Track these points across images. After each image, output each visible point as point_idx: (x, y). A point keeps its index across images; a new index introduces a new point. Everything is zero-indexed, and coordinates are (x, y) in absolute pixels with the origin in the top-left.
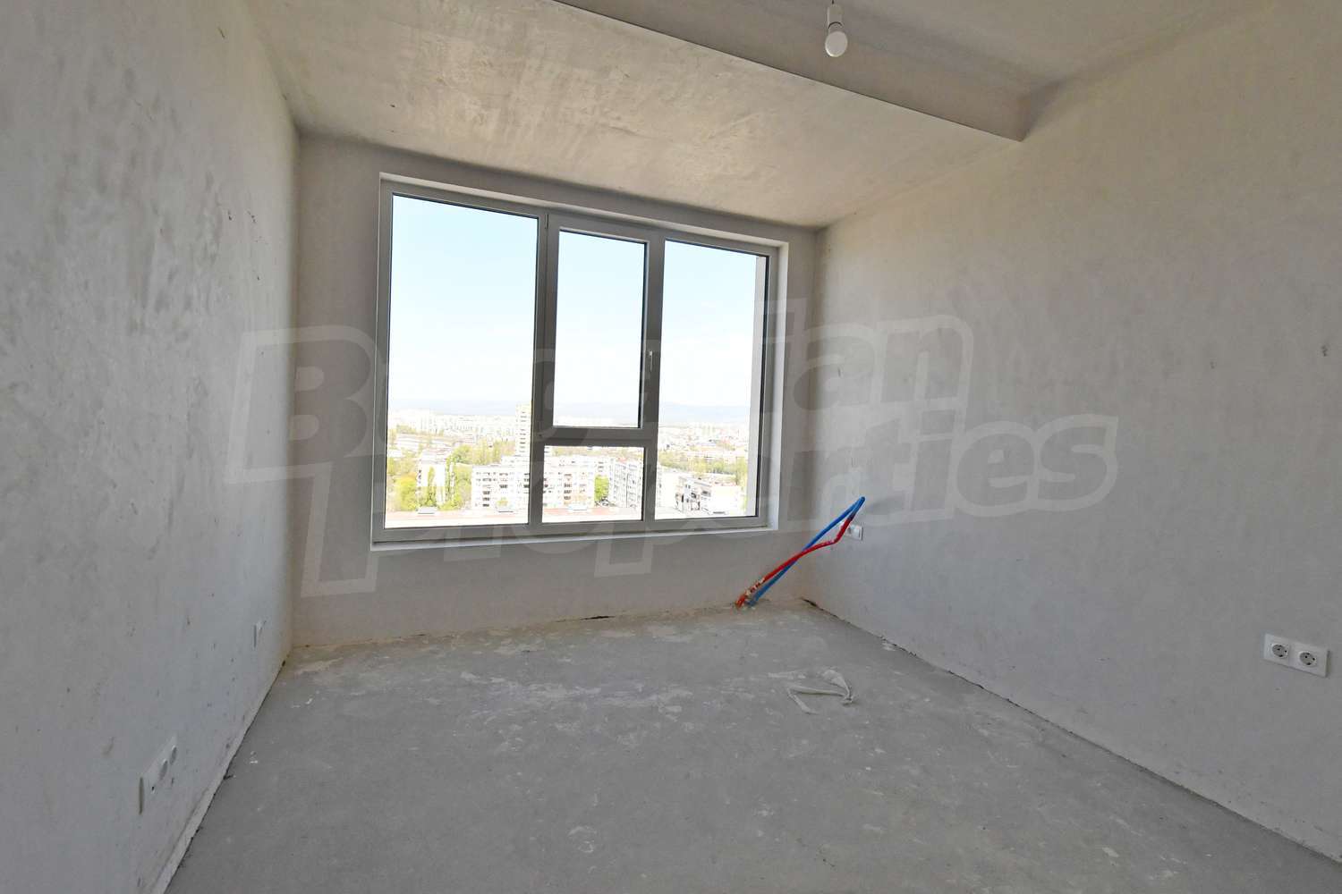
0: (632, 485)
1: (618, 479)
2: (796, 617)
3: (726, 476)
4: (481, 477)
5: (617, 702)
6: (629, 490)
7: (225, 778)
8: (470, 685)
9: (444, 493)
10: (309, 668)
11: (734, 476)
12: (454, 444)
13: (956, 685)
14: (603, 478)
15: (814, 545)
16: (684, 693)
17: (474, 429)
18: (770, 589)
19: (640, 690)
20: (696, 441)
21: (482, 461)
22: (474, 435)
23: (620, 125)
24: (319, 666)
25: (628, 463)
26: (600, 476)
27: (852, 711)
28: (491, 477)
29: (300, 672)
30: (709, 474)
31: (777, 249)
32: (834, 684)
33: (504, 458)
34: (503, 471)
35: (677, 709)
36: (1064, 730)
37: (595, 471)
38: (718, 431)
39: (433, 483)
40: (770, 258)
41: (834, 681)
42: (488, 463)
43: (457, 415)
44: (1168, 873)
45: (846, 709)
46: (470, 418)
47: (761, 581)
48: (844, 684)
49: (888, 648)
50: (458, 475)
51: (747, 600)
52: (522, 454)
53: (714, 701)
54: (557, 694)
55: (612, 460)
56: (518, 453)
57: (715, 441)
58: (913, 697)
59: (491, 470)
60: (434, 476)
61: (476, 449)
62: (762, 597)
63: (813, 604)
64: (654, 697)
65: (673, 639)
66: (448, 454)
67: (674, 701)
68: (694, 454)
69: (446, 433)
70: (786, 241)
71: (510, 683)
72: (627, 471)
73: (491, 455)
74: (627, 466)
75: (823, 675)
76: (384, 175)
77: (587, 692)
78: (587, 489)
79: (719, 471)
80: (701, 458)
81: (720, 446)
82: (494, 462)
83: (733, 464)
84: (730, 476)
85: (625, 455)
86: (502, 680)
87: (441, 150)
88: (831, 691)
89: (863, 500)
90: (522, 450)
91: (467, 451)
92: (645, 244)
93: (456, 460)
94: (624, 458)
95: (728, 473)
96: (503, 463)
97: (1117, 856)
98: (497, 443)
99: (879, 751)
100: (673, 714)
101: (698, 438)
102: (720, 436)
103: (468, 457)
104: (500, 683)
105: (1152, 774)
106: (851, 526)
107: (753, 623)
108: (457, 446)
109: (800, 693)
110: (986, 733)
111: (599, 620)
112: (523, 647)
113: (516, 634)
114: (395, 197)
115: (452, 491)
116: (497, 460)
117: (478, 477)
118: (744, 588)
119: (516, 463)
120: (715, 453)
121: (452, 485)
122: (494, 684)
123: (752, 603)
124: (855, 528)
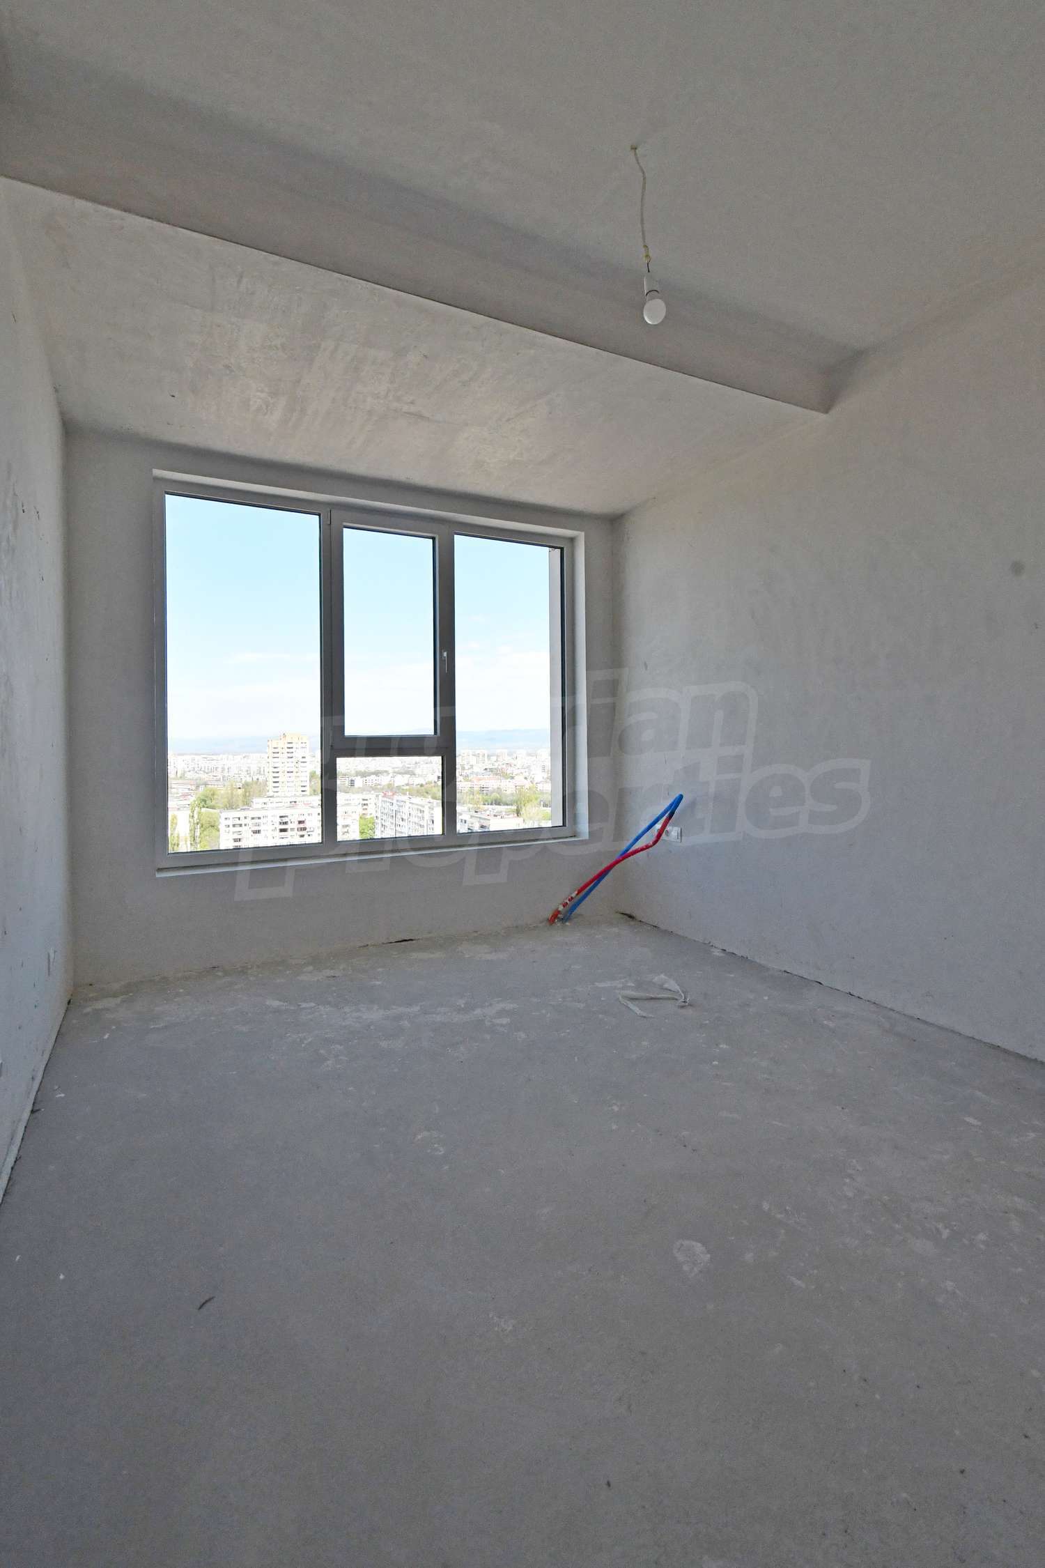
0: (401, 823)
1: (385, 817)
2: (615, 930)
3: (506, 807)
4: (230, 822)
5: (439, 1018)
6: (398, 828)
7: (33, 1112)
8: (277, 1011)
9: (189, 843)
10: (99, 1005)
11: (514, 807)
12: (198, 787)
13: (792, 983)
14: (368, 817)
15: (631, 850)
16: (509, 1006)
17: (220, 770)
18: (584, 902)
19: (463, 1006)
20: (470, 771)
21: (231, 806)
22: (220, 776)
23: (413, 409)
24: (110, 1003)
25: (396, 797)
26: (364, 814)
27: (689, 1012)
28: (243, 821)
29: (88, 1010)
30: (486, 807)
31: (572, 540)
32: (667, 989)
33: (255, 800)
34: (256, 814)
35: (505, 1021)
36: (912, 1018)
37: (360, 810)
38: (494, 758)
39: (176, 832)
40: (564, 550)
41: (666, 986)
42: (237, 807)
43: (199, 755)
44: (1032, 1135)
45: (683, 1011)
46: (214, 757)
47: (573, 895)
48: (677, 988)
49: (717, 953)
50: (204, 822)
51: (559, 915)
52: (276, 794)
53: (544, 1011)
54: (374, 1015)
55: (377, 796)
56: (271, 793)
57: (491, 770)
58: (751, 996)
59: (241, 814)
60: (176, 824)
61: (222, 791)
62: (576, 911)
63: (631, 917)
64: (478, 1011)
65: (489, 957)
66: (192, 799)
67: (501, 1013)
68: (469, 784)
69: (188, 775)
70: (582, 531)
71: (321, 1007)
72: (395, 808)
73: (241, 797)
74: (394, 802)
75: (654, 981)
76: (157, 472)
77: (408, 1010)
78: (350, 830)
79: (498, 803)
80: (476, 788)
81: (497, 774)
82: (244, 805)
83: (512, 794)
84: (509, 807)
85: (391, 790)
86: (313, 1004)
87: (219, 444)
88: (666, 996)
89: (681, 797)
90: (276, 790)
91: (213, 795)
92: (433, 539)
93: (201, 805)
94: (390, 794)
95: (507, 805)
96: (255, 806)
97: (979, 1123)
98: (247, 784)
99: (723, 1046)
100: (502, 1025)
101: (472, 766)
102: (496, 764)
103: (213, 803)
104: (312, 1008)
105: (1006, 1051)
106: (668, 828)
107: (569, 938)
108: (202, 789)
109: (633, 999)
110: (831, 1025)
111: (403, 943)
112: (329, 973)
113: (316, 962)
114: (167, 496)
115: (198, 840)
116: (247, 803)
117: (228, 822)
118: (556, 904)
119: (269, 805)
120: (492, 783)
121: (198, 834)
122: (304, 1008)
123: (563, 920)
124: (673, 831)
